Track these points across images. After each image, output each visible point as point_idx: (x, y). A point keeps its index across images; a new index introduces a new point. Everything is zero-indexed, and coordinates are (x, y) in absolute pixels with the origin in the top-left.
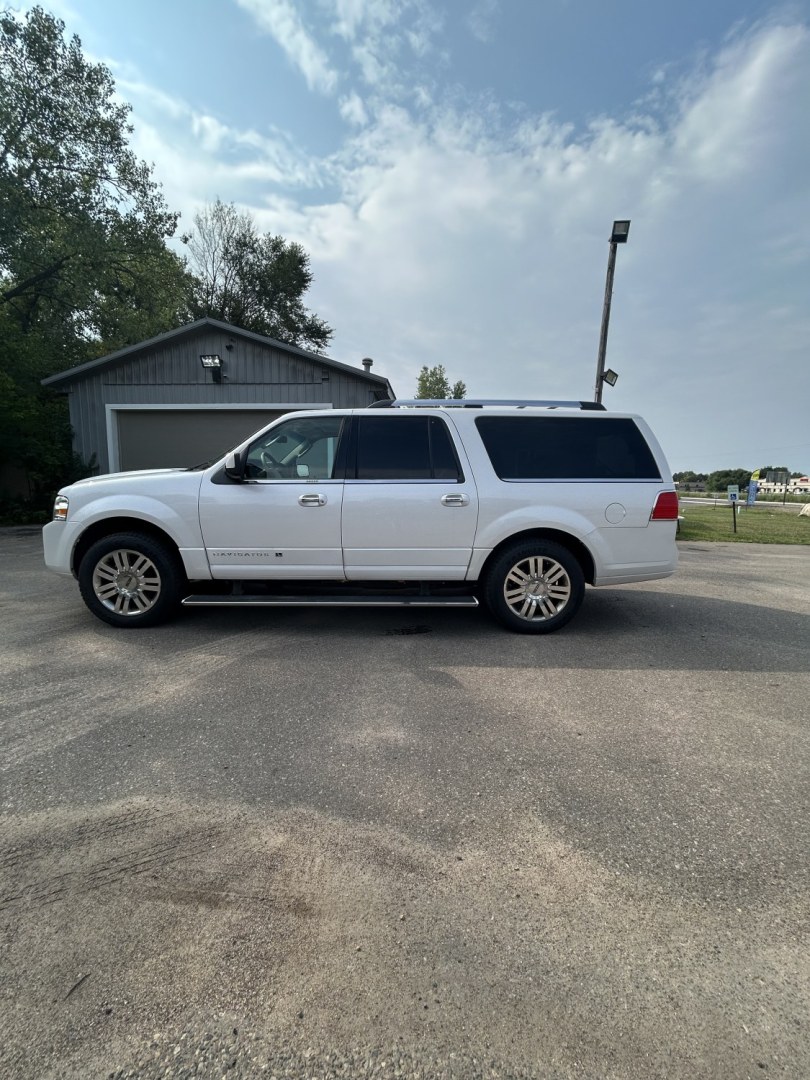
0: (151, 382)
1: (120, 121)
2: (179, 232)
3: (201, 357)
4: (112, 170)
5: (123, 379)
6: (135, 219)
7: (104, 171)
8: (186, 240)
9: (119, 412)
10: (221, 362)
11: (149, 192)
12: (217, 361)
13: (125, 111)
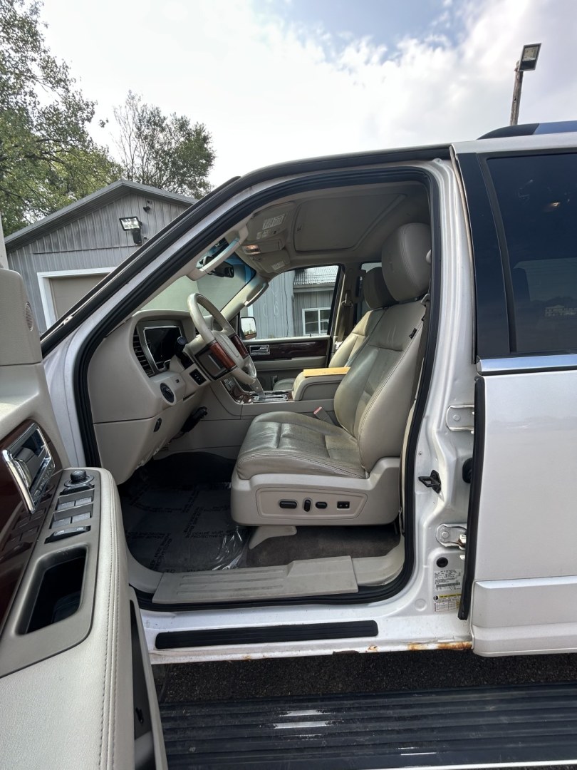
0: (76, 249)
1: (34, 17)
2: (95, 119)
3: (120, 219)
4: (36, 69)
5: (50, 248)
6: (58, 110)
7: (28, 70)
8: (103, 124)
9: (51, 279)
10: (140, 224)
11: (70, 88)
12: (136, 223)
13: (37, 6)
